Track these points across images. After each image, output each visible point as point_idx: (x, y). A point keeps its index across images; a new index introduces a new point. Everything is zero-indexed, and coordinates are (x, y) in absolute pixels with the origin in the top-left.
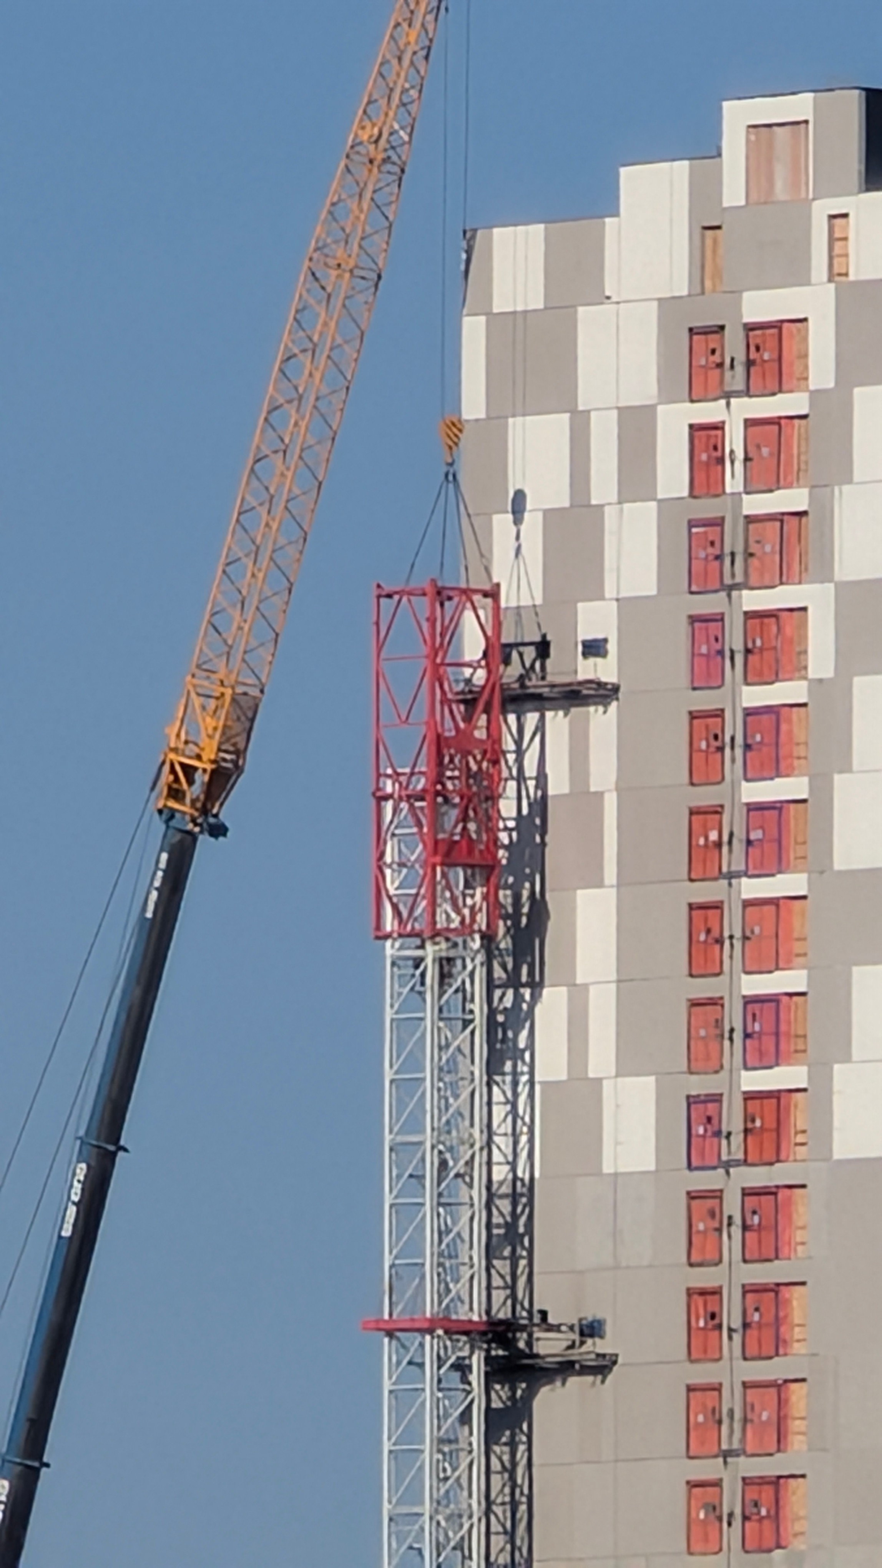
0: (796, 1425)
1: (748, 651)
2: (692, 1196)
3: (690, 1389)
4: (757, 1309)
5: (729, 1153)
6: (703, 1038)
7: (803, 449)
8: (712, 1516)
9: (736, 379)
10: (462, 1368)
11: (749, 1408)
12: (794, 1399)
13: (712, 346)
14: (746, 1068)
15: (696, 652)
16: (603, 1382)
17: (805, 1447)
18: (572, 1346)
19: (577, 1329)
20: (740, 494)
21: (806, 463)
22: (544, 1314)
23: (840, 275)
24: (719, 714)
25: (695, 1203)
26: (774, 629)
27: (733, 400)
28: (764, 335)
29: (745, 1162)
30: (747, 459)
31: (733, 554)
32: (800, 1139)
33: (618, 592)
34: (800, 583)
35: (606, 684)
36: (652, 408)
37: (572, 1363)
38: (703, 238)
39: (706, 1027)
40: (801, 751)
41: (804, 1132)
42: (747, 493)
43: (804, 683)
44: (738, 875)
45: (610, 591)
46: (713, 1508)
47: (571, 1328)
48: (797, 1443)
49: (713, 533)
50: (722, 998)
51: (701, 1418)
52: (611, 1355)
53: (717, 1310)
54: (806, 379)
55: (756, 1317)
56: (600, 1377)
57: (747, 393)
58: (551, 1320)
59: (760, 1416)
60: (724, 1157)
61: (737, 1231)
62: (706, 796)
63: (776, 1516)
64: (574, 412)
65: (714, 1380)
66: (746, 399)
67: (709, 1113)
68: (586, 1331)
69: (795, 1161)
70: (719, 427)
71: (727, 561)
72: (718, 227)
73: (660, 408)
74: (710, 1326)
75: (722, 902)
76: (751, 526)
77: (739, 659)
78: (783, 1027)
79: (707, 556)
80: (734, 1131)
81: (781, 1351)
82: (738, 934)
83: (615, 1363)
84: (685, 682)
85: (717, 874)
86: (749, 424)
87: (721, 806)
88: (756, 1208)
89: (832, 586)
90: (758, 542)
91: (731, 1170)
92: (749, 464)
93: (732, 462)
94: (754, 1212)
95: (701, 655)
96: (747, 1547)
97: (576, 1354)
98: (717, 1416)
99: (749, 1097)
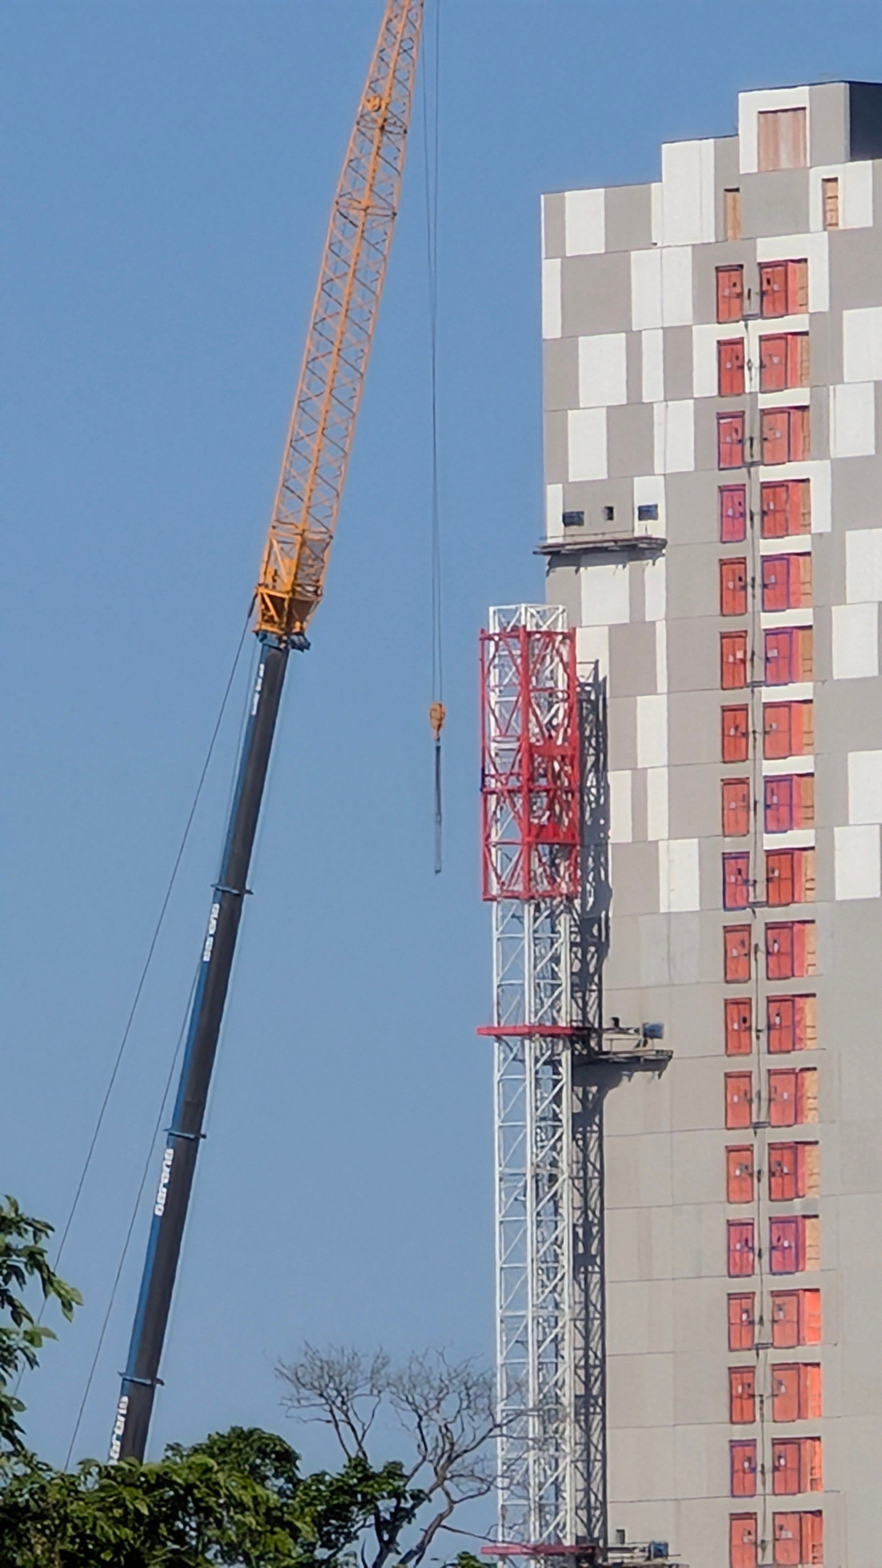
0: (811, 1103)
1: (764, 513)
2: (727, 930)
3: (727, 1076)
4: (778, 1015)
5: (755, 897)
6: (733, 809)
7: (805, 358)
8: (745, 1175)
9: (752, 305)
10: (553, 1063)
11: (773, 1090)
12: (807, 1083)
13: (733, 280)
14: (767, 832)
15: (724, 514)
16: (660, 1076)
17: (817, 1119)
18: (638, 1045)
19: (641, 1032)
20: (756, 393)
21: (808, 368)
22: (616, 1021)
23: (831, 225)
24: (742, 561)
25: (729, 935)
26: (784, 496)
27: (750, 323)
28: (773, 271)
29: (767, 904)
30: (762, 366)
31: (752, 439)
32: (809, 885)
33: (665, 469)
34: (804, 460)
35: (657, 539)
36: (688, 329)
37: (638, 1058)
38: (725, 197)
39: (736, 801)
40: (806, 588)
41: (813, 880)
42: (762, 392)
43: (809, 537)
44: (758, 684)
45: (658, 468)
46: (747, 1168)
47: (637, 1031)
48: (811, 1117)
49: (736, 422)
50: (748, 778)
51: (736, 1099)
52: (667, 1052)
53: (747, 1016)
54: (806, 304)
55: (777, 1020)
56: (657, 1073)
57: (761, 316)
58: (621, 1025)
59: (782, 1096)
60: (751, 900)
61: (761, 956)
62: (732, 624)
63: (794, 1173)
64: (629, 332)
65: (745, 1069)
66: (760, 321)
67: (739, 867)
68: (648, 1033)
69: (807, 902)
70: (740, 342)
71: (748, 444)
72: (737, 190)
73: (695, 328)
74: (743, 1028)
75: (747, 705)
76: (766, 418)
77: (757, 519)
78: (795, 801)
79: (732, 440)
80: (758, 880)
81: (797, 1047)
82: (759, 729)
83: (670, 1057)
84: (716, 536)
85: (743, 684)
86: (762, 339)
87: (746, 632)
88: (776, 938)
89: (827, 463)
90: (771, 429)
91: (756, 910)
92: (763, 370)
93: (750, 369)
94: (775, 941)
95: (728, 516)
96: (773, 1197)
97: (641, 1051)
98: (748, 1096)
99: (770, 853)
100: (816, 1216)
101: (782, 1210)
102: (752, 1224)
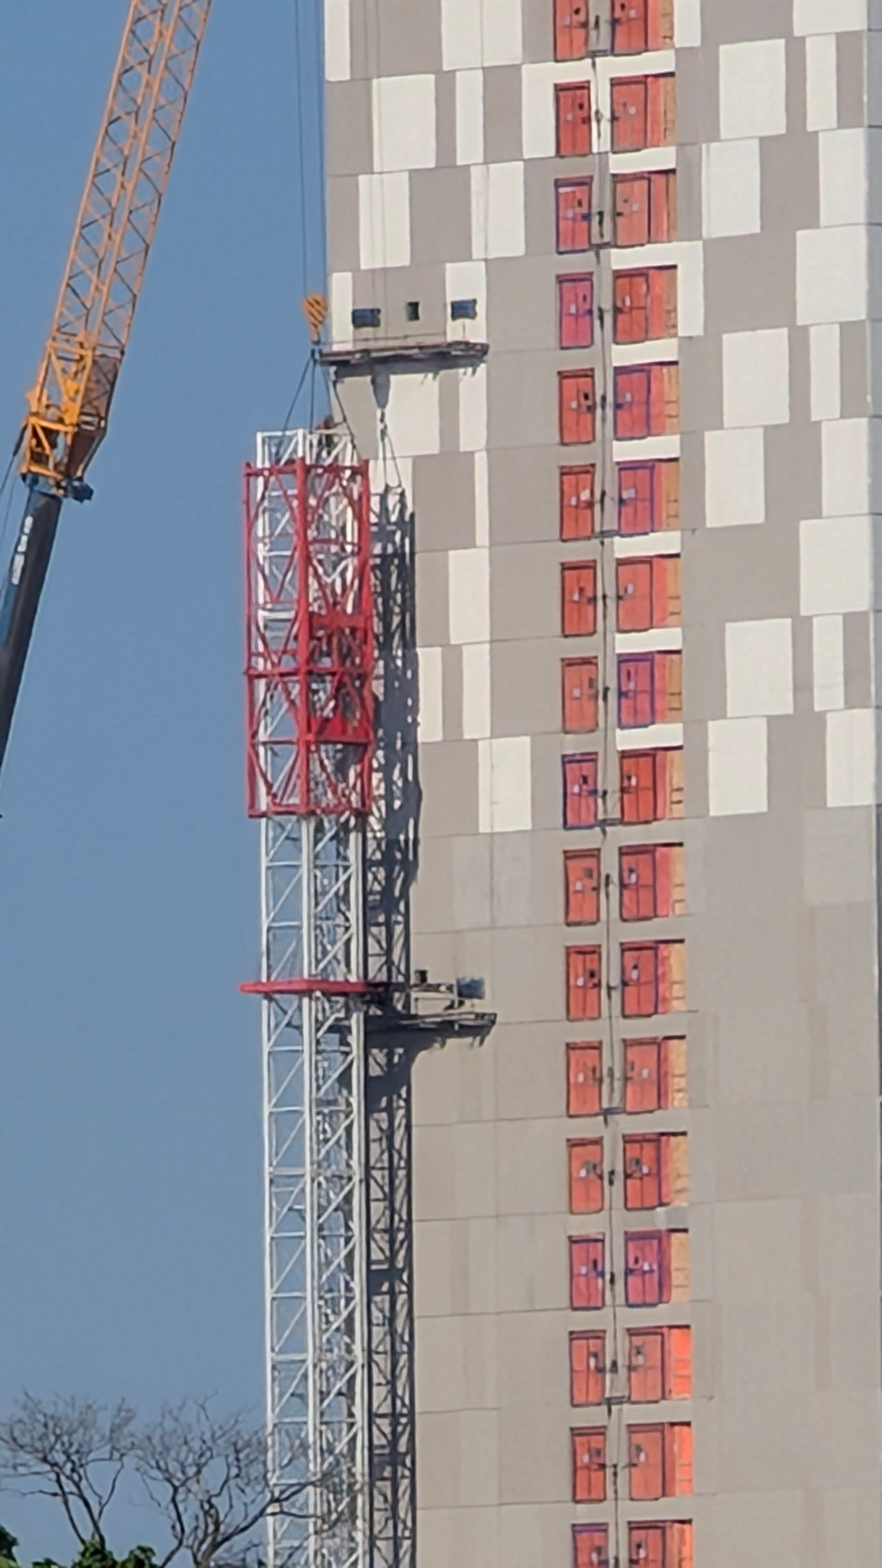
0: (677, 1083)
1: (617, 310)
2: (569, 855)
3: (570, 1047)
4: (636, 967)
5: (605, 812)
6: (577, 698)
7: (669, 106)
8: (592, 1176)
9: (601, 38)
10: (340, 1030)
11: (629, 1066)
12: (672, 1057)
13: (576, 5)
14: (621, 727)
15: (564, 312)
16: (481, 1042)
17: (685, 1103)
18: (451, 1007)
19: (455, 990)
20: (606, 153)
21: (673, 122)
22: (423, 975)
24: (589, 374)
25: (571, 863)
26: (644, 288)
27: (598, 60)
29: (622, 822)
30: (614, 118)
31: (601, 214)
32: (676, 796)
33: (486, 253)
34: (669, 241)
35: (475, 344)
36: (516, 69)
37: (451, 1023)
39: (581, 687)
40: (671, 410)
41: (679, 790)
42: (614, 153)
43: (674, 341)
44: (611, 534)
45: (477, 251)
46: (594, 1167)
47: (450, 988)
48: (678, 1100)
49: (580, 192)
50: (596, 657)
51: (581, 1078)
52: (490, 1015)
53: (595, 969)
54: (671, 38)
55: (634, 975)
56: (478, 1038)
57: (612, 51)
58: (430, 980)
59: (640, 1074)
60: (601, 816)
61: (614, 889)
62: (576, 456)
63: (658, 1175)
64: (439, 72)
65: (592, 1038)
66: (611, 59)
67: (585, 773)
68: (465, 991)
69: (672, 819)
70: (584, 87)
71: (596, 219)
73: (525, 68)
74: (590, 985)
75: (595, 561)
76: (619, 187)
77: (608, 319)
78: (658, 684)
79: (575, 215)
80: (610, 790)
81: (660, 1009)
82: (611, 593)
83: (493, 1022)
84: (553, 342)
85: (588, 533)
86: (615, 83)
87: (593, 465)
88: (633, 867)
89: (700, 243)
90: (626, 201)
91: (608, 829)
92: (615, 123)
93: (599, 121)
94: (631, 871)
95: (570, 315)
96: (629, 1205)
97: (455, 1014)
98: (598, 1075)
99: (624, 755)
100: (685, 1231)
101: (640, 1222)
102: (603, 1241)
